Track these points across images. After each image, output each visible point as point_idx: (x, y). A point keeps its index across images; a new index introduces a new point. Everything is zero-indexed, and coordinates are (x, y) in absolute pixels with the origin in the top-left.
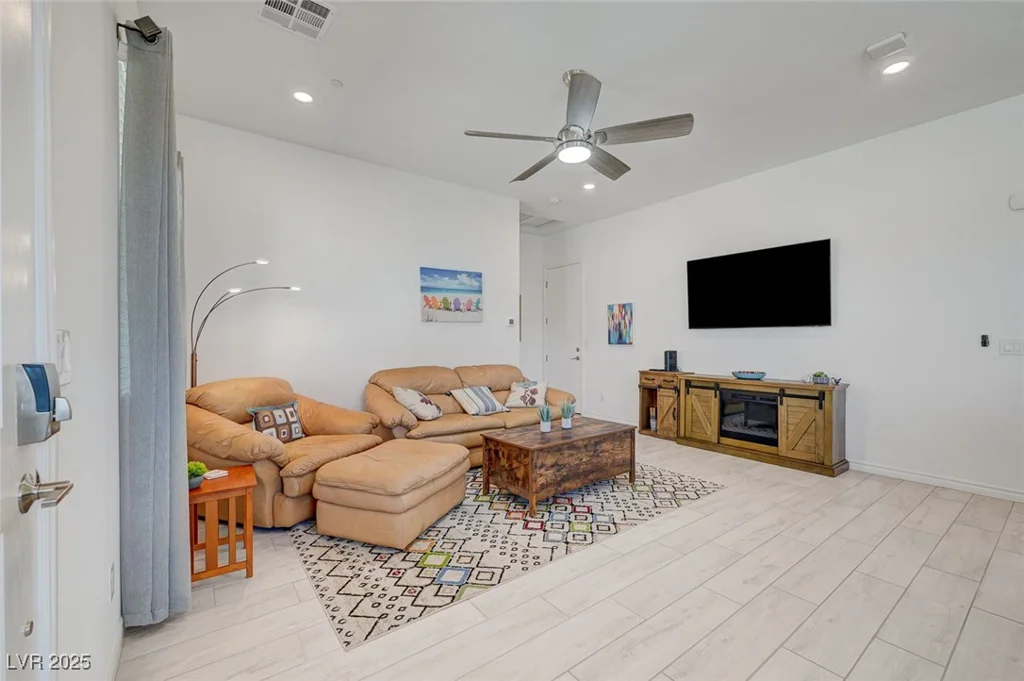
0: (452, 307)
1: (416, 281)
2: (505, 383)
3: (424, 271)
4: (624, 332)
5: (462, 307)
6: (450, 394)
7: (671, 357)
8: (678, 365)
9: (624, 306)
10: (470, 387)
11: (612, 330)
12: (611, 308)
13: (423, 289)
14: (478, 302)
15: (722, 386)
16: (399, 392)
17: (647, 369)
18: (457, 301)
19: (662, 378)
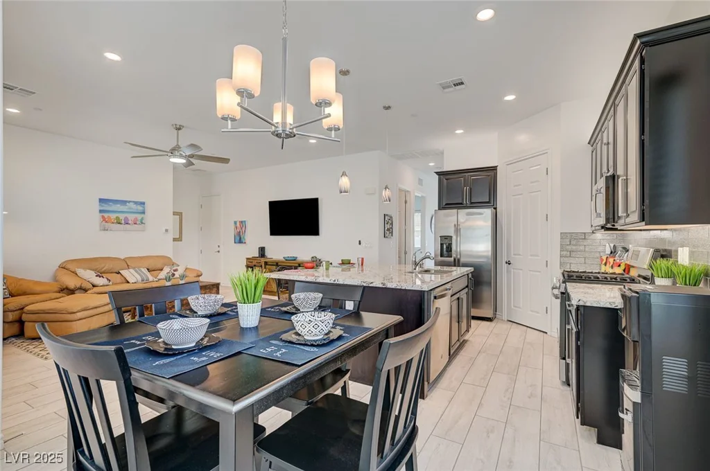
0: (123, 222)
1: (96, 206)
2: (159, 266)
3: (101, 200)
4: (242, 237)
5: (130, 222)
6: (119, 273)
7: (262, 250)
8: (266, 254)
9: (242, 222)
10: (134, 268)
11: (236, 235)
12: (235, 223)
13: (101, 211)
14: (142, 219)
16: (81, 272)
17: (250, 257)
18: (126, 219)
19: (256, 261)
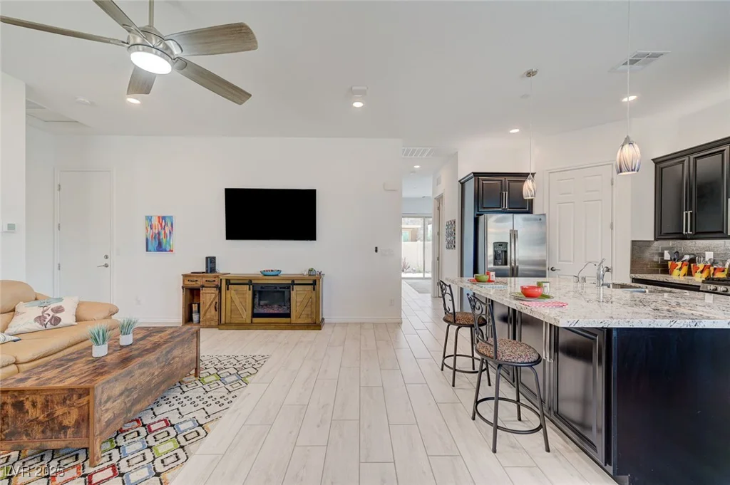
4: (164, 240)
7: (211, 261)
8: (217, 268)
9: (164, 218)
11: (150, 239)
12: (149, 218)
15: (253, 282)
17: (188, 272)
19: (204, 279)
